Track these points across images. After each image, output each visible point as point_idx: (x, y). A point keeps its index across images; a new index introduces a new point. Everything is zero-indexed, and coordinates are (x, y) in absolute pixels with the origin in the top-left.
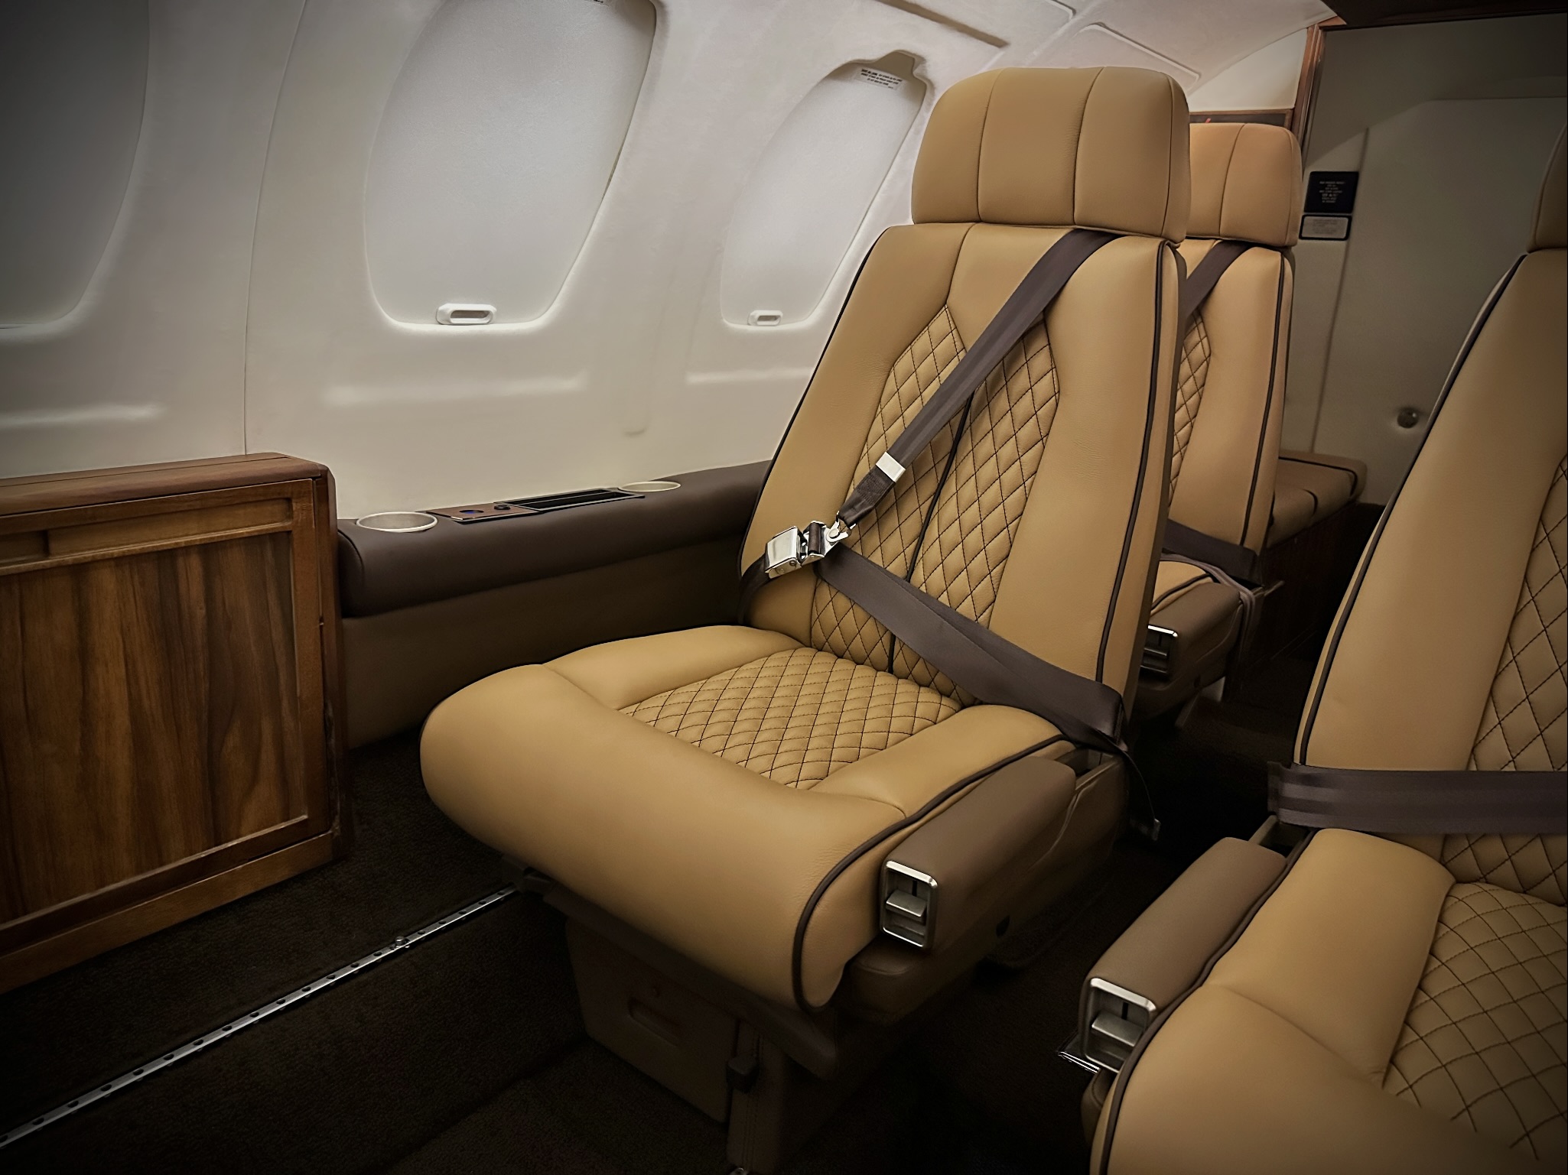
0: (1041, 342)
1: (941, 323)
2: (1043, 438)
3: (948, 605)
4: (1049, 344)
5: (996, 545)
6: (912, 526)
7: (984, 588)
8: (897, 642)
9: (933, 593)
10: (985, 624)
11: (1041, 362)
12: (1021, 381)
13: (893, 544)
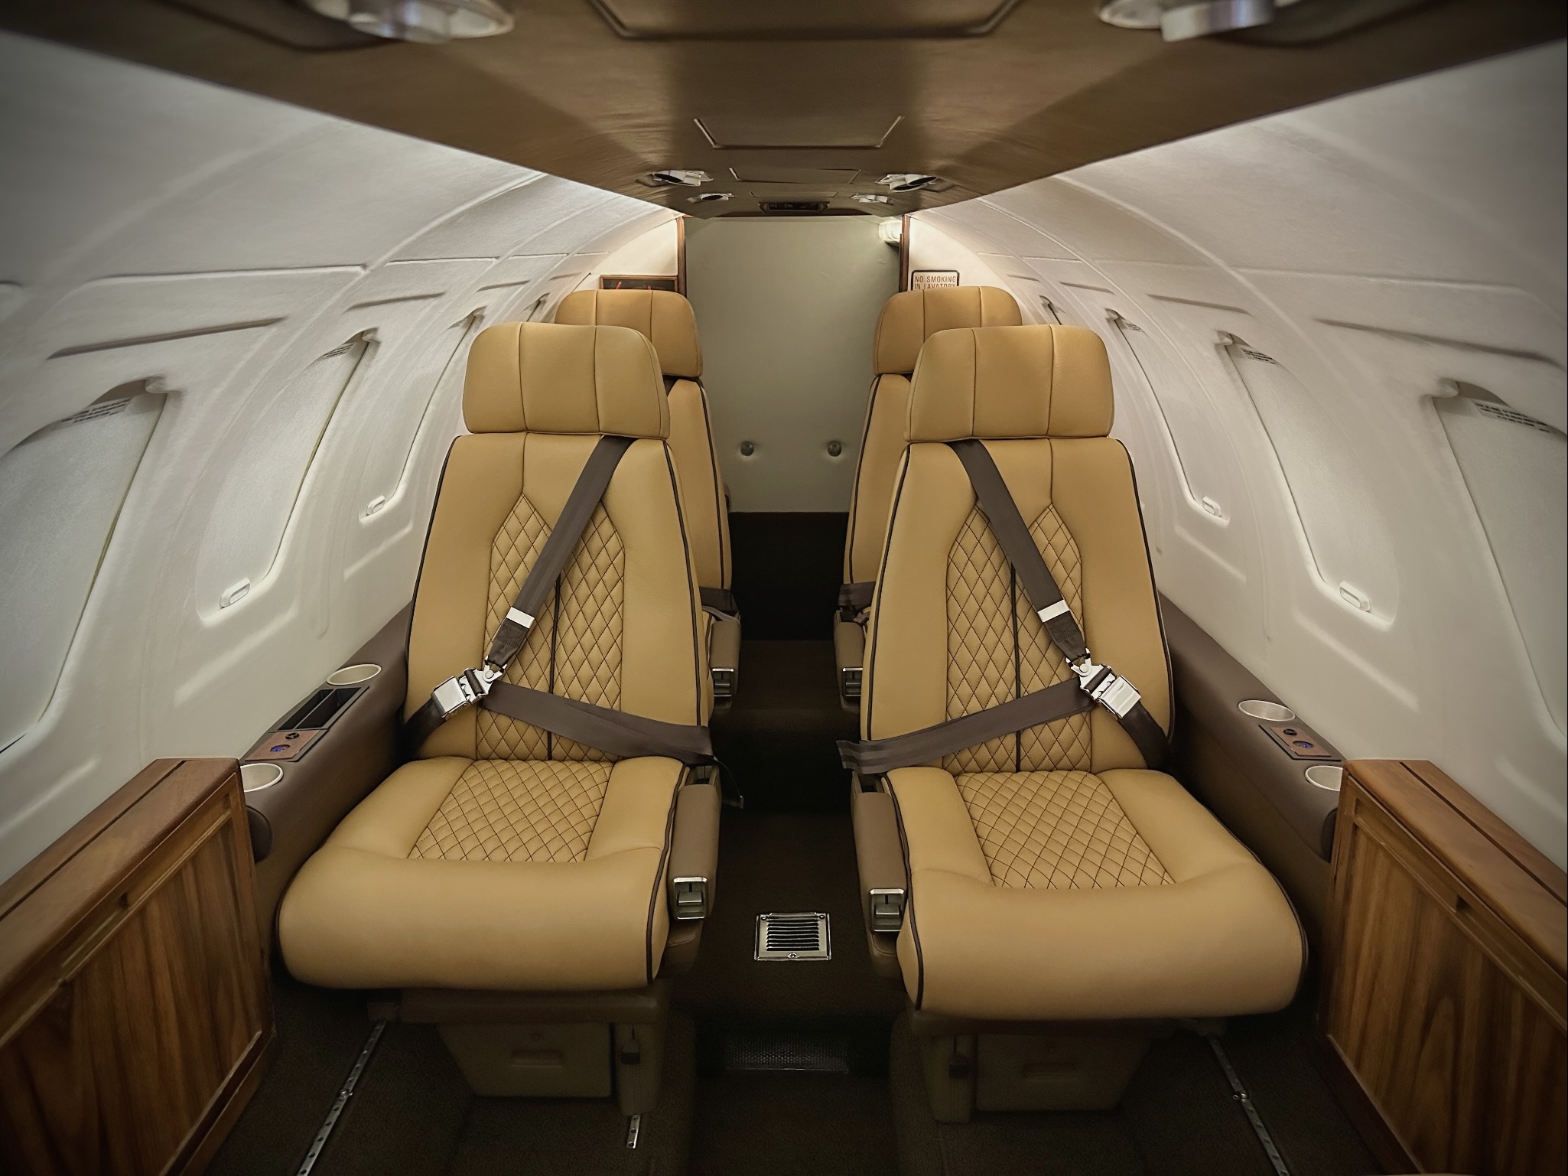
0: (602, 514)
1: (522, 508)
2: (621, 578)
3: (588, 702)
4: (608, 516)
5: (613, 655)
6: (545, 655)
7: (612, 685)
8: (553, 737)
9: (576, 697)
10: (618, 709)
11: (606, 528)
12: (596, 543)
13: (534, 670)
